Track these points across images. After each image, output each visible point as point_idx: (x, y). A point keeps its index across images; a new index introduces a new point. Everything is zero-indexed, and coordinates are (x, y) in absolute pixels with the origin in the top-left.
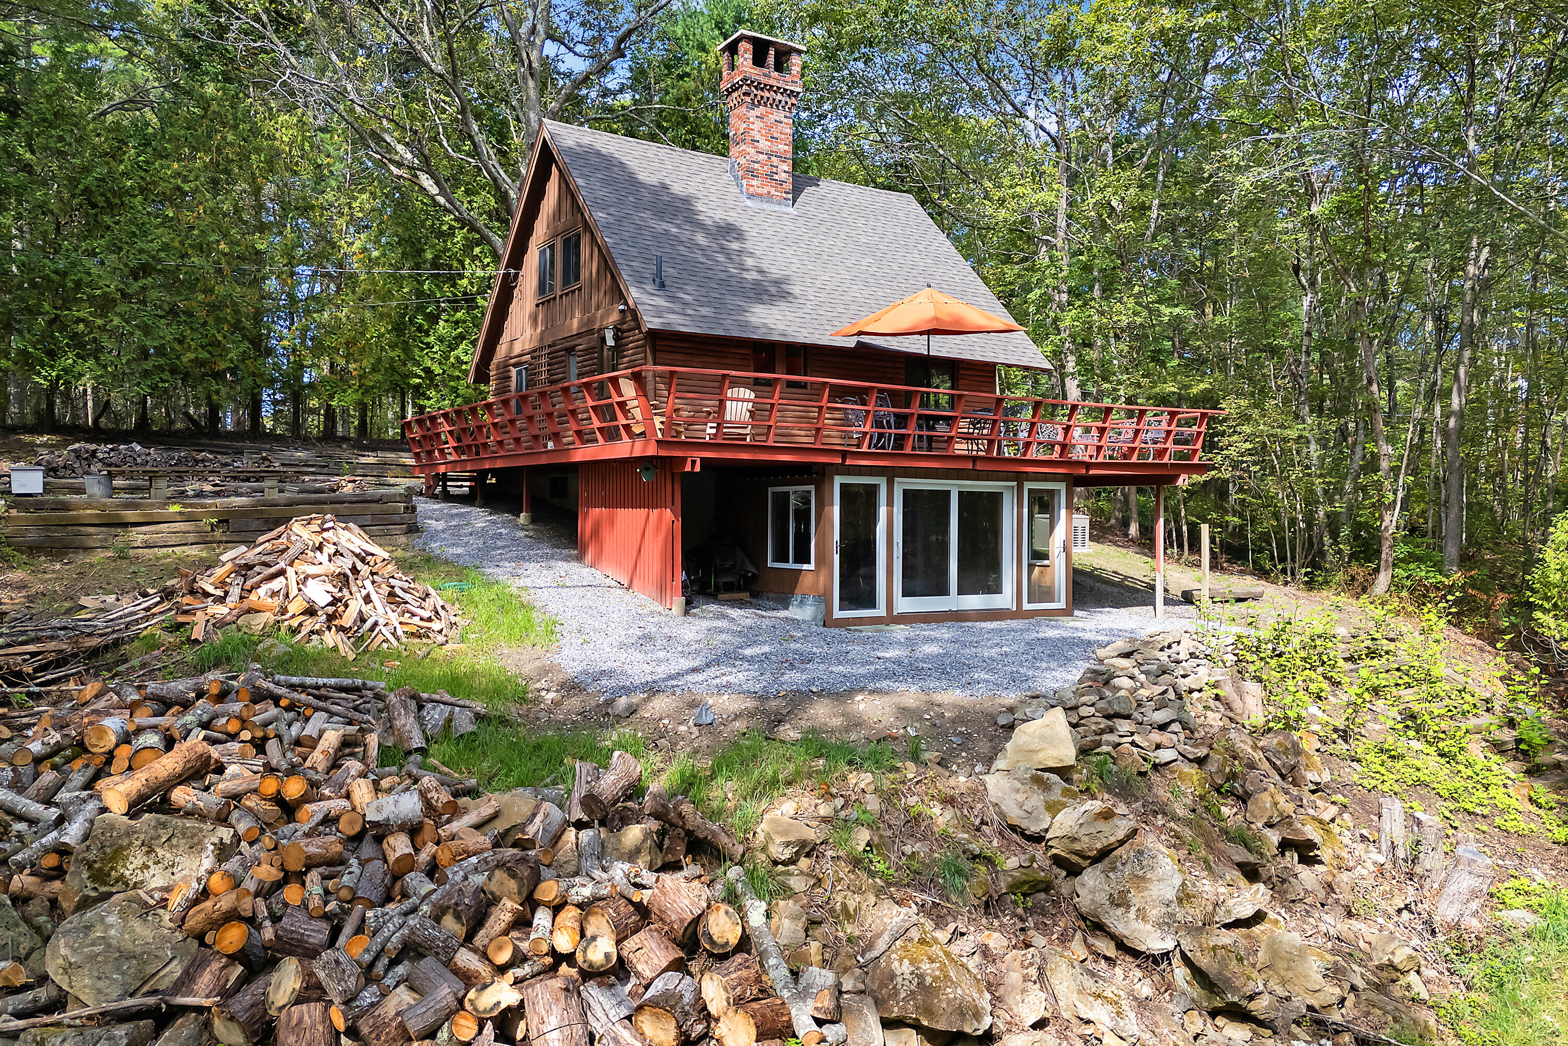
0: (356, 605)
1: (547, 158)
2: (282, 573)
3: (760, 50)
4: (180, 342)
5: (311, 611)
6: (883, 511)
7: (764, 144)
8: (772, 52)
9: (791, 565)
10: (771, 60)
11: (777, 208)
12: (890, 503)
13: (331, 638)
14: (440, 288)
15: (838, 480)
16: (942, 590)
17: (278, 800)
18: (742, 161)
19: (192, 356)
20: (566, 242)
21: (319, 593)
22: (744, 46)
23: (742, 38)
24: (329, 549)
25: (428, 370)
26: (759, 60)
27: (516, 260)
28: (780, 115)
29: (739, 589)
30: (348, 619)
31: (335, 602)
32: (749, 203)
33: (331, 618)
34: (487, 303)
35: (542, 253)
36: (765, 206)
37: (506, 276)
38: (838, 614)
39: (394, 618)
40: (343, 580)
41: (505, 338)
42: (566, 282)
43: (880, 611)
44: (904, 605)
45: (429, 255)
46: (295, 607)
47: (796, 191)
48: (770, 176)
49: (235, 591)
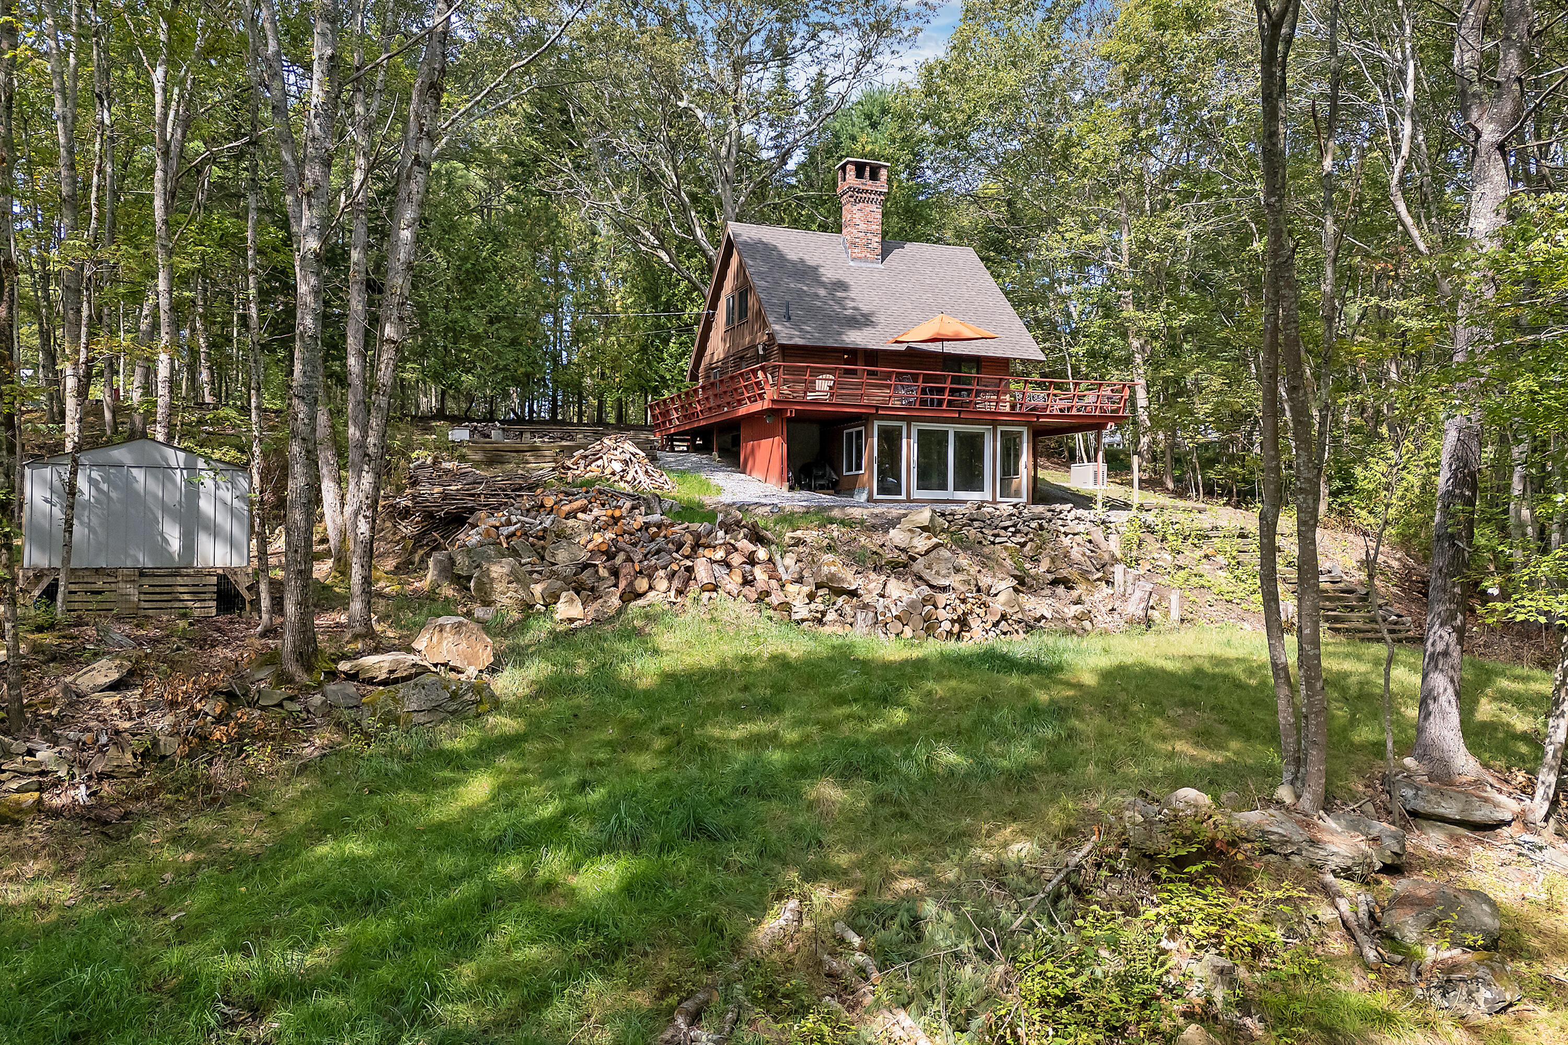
0: (632, 473)
1: (730, 245)
2: (601, 458)
3: (860, 170)
4: (517, 361)
5: (613, 474)
6: (904, 441)
7: (862, 226)
8: (868, 169)
9: (854, 472)
10: (867, 174)
11: (870, 265)
12: (909, 437)
13: (622, 484)
14: (670, 322)
15: (876, 424)
16: (944, 487)
17: (613, 517)
18: (849, 238)
19: (522, 370)
20: (741, 294)
21: (618, 467)
22: (849, 167)
23: (848, 163)
24: (620, 450)
25: (662, 377)
26: (860, 174)
27: (714, 305)
28: (873, 207)
29: (828, 488)
30: (629, 478)
31: (623, 471)
32: (852, 263)
33: (622, 477)
34: (698, 329)
35: (728, 300)
36: (863, 265)
37: (708, 314)
38: (876, 496)
39: (648, 481)
40: (626, 463)
41: (708, 352)
42: (740, 318)
43: (903, 497)
44: (917, 494)
45: (663, 299)
46: (607, 471)
47: (884, 254)
48: (867, 245)
49: (582, 466)
